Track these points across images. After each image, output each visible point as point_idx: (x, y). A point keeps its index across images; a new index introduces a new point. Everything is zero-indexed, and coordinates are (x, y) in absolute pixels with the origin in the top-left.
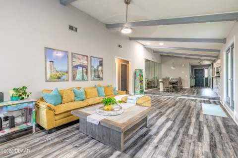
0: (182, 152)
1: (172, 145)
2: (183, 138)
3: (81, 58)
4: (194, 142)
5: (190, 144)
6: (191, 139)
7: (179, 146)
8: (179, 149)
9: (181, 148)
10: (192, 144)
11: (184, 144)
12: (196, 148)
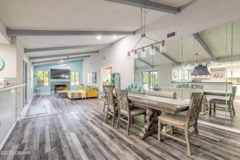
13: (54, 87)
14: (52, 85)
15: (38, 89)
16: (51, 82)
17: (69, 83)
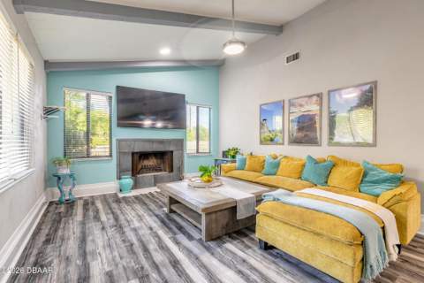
0: (124, 241)
1: (141, 241)
2: (137, 261)
3: (303, 103)
4: (117, 265)
5: (121, 258)
6: (125, 268)
7: (132, 245)
8: (129, 241)
9: (127, 244)
10: (118, 259)
11: (128, 251)
12: (110, 257)
13: (128, 162)
14: (121, 153)
15: (65, 171)
16: (119, 141)
17: (180, 143)
